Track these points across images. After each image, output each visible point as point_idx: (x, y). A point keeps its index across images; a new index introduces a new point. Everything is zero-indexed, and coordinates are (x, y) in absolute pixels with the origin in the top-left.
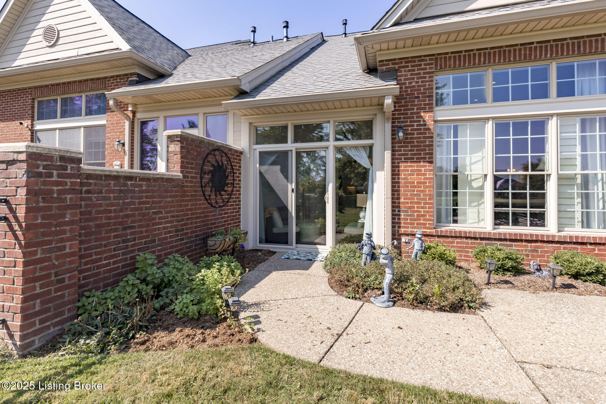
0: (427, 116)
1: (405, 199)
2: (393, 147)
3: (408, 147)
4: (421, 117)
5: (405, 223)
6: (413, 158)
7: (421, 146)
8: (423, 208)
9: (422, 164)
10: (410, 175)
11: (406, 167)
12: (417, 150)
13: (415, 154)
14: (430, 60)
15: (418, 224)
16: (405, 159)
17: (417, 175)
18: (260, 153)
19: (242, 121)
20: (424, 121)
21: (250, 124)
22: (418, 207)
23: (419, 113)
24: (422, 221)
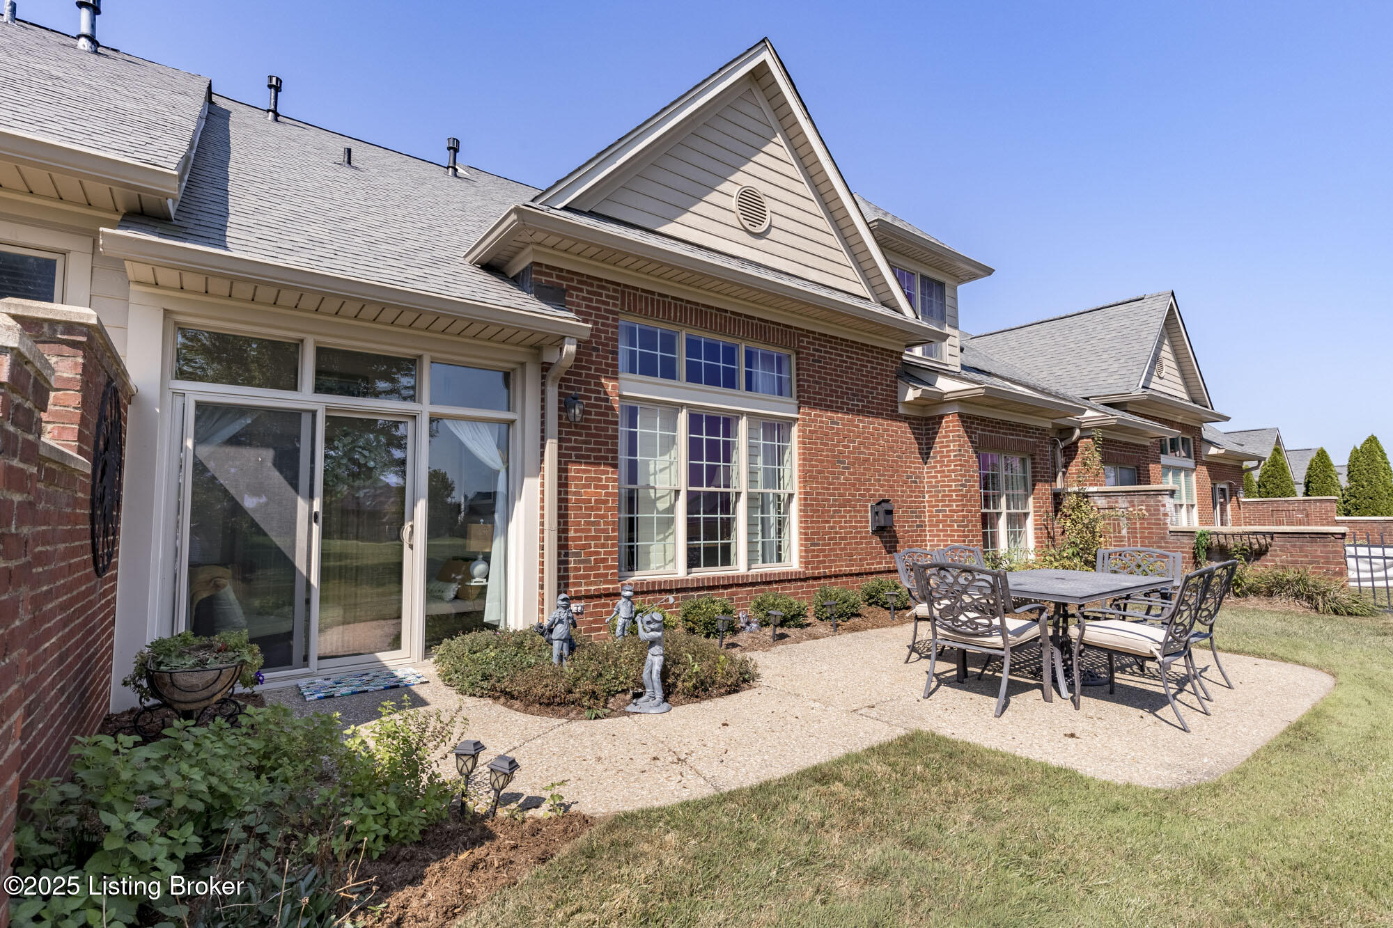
0: (610, 385)
1: (576, 531)
2: (560, 432)
3: (581, 435)
4: (601, 385)
5: (576, 577)
6: (589, 457)
7: (600, 436)
8: (603, 546)
9: (602, 468)
10: (585, 486)
11: (578, 471)
12: (596, 443)
13: (592, 450)
14: (615, 291)
15: (596, 576)
16: (577, 456)
17: (596, 487)
18: (200, 406)
19: (133, 298)
20: (606, 393)
21: (167, 313)
22: (596, 546)
23: (598, 377)
24: (602, 571)
